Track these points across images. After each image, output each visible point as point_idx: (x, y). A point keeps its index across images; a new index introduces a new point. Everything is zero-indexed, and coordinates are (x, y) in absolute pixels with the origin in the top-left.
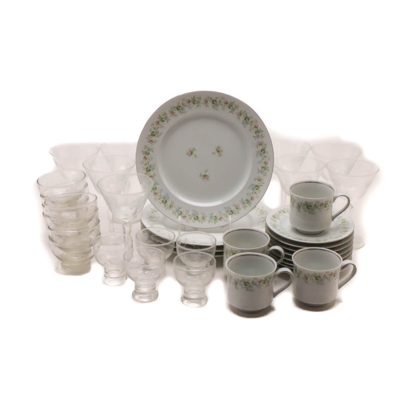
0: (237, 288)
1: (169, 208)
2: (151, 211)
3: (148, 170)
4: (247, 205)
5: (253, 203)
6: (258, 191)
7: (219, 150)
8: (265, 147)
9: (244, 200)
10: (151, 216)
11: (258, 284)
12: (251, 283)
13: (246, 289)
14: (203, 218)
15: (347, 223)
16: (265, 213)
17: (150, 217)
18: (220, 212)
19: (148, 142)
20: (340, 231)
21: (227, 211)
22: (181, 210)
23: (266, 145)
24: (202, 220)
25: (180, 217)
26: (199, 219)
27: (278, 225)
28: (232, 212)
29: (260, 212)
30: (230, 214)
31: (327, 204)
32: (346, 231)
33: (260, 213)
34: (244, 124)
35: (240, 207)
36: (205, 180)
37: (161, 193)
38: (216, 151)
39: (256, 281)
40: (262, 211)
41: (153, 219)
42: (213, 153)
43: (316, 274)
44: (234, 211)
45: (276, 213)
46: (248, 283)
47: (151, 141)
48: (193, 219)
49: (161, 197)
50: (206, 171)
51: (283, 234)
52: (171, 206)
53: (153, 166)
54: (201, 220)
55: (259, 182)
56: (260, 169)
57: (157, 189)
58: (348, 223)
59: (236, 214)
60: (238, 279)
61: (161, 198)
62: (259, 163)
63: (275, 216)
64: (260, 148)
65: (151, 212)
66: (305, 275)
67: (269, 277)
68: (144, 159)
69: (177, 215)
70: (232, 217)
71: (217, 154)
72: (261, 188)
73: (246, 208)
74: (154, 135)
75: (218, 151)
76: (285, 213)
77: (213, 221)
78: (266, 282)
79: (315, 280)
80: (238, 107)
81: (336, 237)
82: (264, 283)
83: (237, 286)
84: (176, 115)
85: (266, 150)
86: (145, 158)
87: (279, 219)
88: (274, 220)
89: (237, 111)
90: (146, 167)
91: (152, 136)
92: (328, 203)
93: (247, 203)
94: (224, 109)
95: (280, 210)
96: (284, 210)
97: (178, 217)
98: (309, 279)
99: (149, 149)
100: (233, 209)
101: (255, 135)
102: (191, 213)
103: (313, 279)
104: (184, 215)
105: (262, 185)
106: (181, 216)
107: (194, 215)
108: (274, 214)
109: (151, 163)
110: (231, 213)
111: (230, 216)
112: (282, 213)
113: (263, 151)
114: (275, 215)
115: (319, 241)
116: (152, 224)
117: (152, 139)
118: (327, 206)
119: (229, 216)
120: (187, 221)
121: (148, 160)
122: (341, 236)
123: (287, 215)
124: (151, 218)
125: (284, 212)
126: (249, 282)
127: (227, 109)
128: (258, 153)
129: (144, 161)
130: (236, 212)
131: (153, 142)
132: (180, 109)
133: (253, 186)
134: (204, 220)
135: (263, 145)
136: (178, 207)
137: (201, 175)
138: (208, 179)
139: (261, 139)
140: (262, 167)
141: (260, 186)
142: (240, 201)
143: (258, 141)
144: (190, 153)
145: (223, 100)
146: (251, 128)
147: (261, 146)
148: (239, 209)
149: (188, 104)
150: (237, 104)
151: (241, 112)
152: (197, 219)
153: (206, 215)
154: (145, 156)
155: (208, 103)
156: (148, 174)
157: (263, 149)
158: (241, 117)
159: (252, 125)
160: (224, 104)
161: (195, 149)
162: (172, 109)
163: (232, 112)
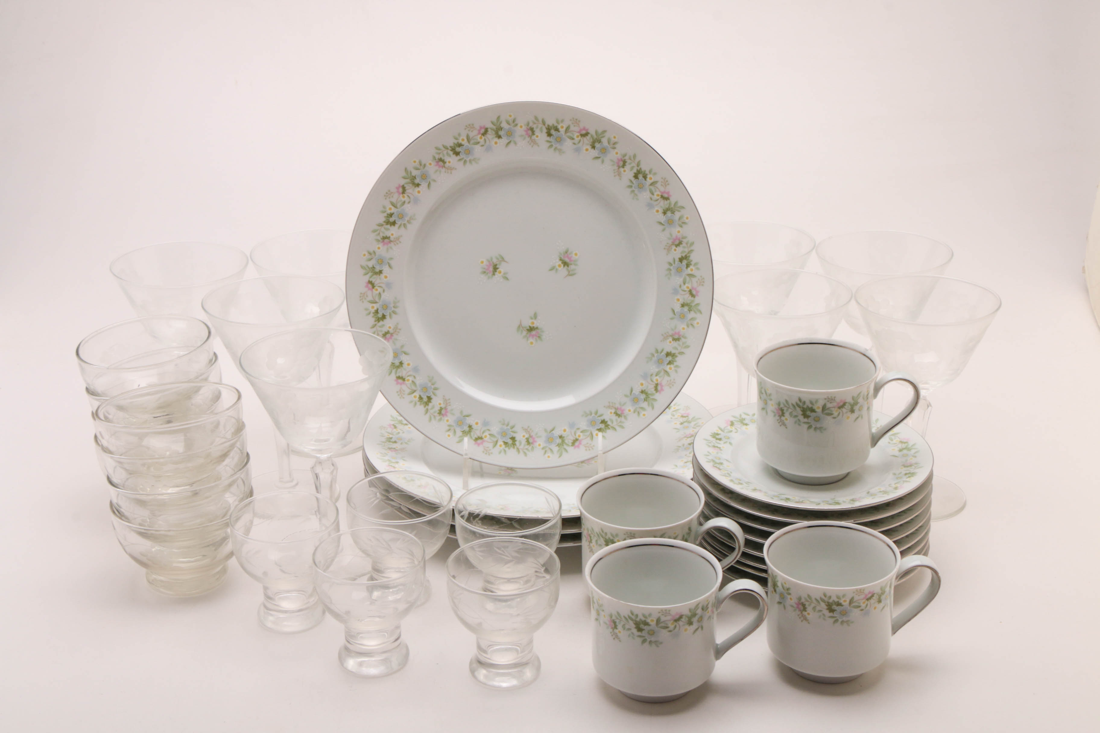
0: (616, 637)
1: (438, 418)
2: (393, 423)
3: (380, 315)
4: (645, 405)
5: (661, 399)
6: (673, 369)
7: (567, 260)
8: (691, 251)
9: (637, 391)
10: (391, 436)
11: (671, 627)
12: (653, 624)
13: (639, 640)
14: (528, 442)
15: (913, 451)
16: (693, 424)
17: (389, 440)
18: (572, 425)
19: (378, 241)
20: (895, 474)
21: (592, 423)
22: (470, 421)
23: (692, 244)
24: (527, 447)
25: (466, 439)
26: (517, 443)
27: (727, 460)
28: (605, 425)
29: (682, 420)
30: (600, 430)
31: (856, 403)
32: (912, 474)
33: (682, 424)
34: (633, 188)
35: (626, 412)
36: (531, 340)
37: (415, 377)
38: (560, 263)
39: (669, 618)
40: (685, 417)
41: (394, 446)
42: (552, 269)
43: (830, 597)
44: (609, 423)
45: (722, 427)
46: (646, 624)
47: (385, 239)
48: (502, 443)
49: (415, 388)
50: (535, 316)
51: (740, 486)
52: (442, 412)
53: (392, 305)
54: (521, 447)
55: (675, 344)
56: (678, 308)
57: (405, 365)
58: (916, 452)
59: (615, 429)
60: (618, 613)
61: (415, 391)
62: (675, 292)
63: (718, 434)
64: (677, 253)
65: (390, 425)
66: (800, 599)
67: (700, 606)
68: (367, 287)
69: (459, 433)
70: (603, 436)
71: (563, 271)
72: (680, 360)
73: (643, 413)
74: (394, 223)
75: (565, 264)
76: (746, 424)
77: (555, 449)
78: (695, 620)
79: (827, 613)
80: (615, 143)
81: (885, 492)
82: (690, 623)
83: (616, 631)
84: (451, 169)
85: (691, 258)
86: (371, 284)
87: (730, 444)
88: (717, 447)
89: (613, 155)
90: (373, 307)
91: (388, 226)
92: (860, 400)
93: (645, 400)
94: (578, 150)
95: (732, 419)
96: (744, 416)
97: (461, 441)
98: (809, 609)
99: (381, 261)
100: (608, 415)
101: (662, 218)
102: (495, 429)
103: (820, 611)
104: (478, 434)
105: (683, 350)
106: (471, 437)
107: (503, 433)
108: (715, 430)
109: (387, 296)
110: (602, 426)
111: (600, 434)
112: (738, 425)
113: (685, 262)
114: (720, 432)
115: (838, 503)
116: (393, 461)
117: (388, 234)
118: (856, 408)
119: (597, 435)
120: (487, 451)
121: (380, 290)
122: (896, 488)
123: (752, 429)
124: (390, 442)
125: (742, 422)
126: (649, 620)
127: (587, 150)
128: (672, 268)
129: (369, 293)
130: (615, 423)
131: (390, 242)
132: (462, 151)
133: (659, 354)
134: (530, 448)
135: (684, 244)
136: (461, 412)
137: (520, 327)
138: (539, 337)
139: (679, 229)
140: (684, 303)
141: (677, 354)
142: (626, 396)
143: (671, 235)
144: (491, 269)
145: (574, 126)
146: (651, 199)
147: (680, 249)
148: (623, 417)
149: (483, 138)
150: (615, 137)
151: (623, 157)
152: (512, 444)
153: (537, 434)
154: (371, 280)
155: (535, 136)
156: (380, 327)
157: (684, 255)
158: (625, 171)
159: (653, 193)
160: (578, 137)
161: (503, 259)
162: (439, 154)
163: (599, 157)
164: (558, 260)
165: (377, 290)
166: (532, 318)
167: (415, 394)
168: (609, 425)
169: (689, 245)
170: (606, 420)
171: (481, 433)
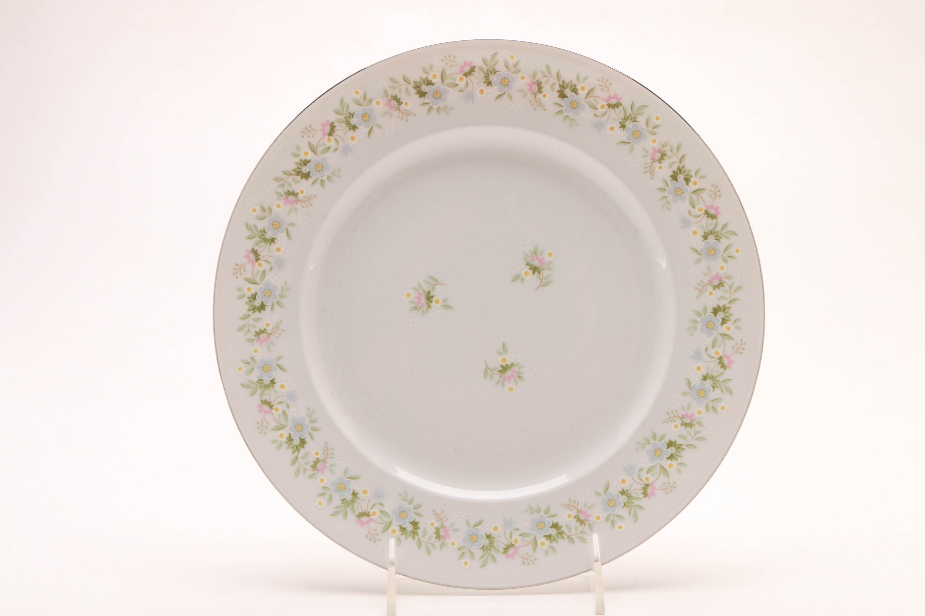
1: (728, 282)
3: (672, 451)
4: (500, 67)
6: (432, 74)
7: (423, 300)
8: (286, 173)
9: (494, 91)
14: (663, 157)
18: (599, 127)
21: (575, 107)
22: (699, 243)
23: (277, 180)
24: (669, 153)
26: (675, 168)
28: (564, 90)
30: (575, 91)
34: (278, 299)
35: (528, 80)
36: (547, 259)
37: (706, 350)
38: (433, 305)
42: (447, 307)
44: (557, 88)
47: (582, 519)
48: (690, 185)
49: (719, 338)
50: (517, 278)
52: (718, 284)
53: (649, 447)
54: (675, 159)
55: (403, 97)
56: (362, 131)
57: (703, 372)
59: (558, 75)
61: (723, 335)
62: (347, 150)
64: (303, 187)
68: (653, 494)
71: (439, 293)
72: (416, 75)
73: (510, 62)
74: (555, 526)
75: (429, 298)
80: (247, 363)
85: (294, 166)
86: (646, 491)
89: (262, 353)
90: (670, 466)
91: (564, 529)
93: (495, 72)
94: (292, 396)
99: (610, 503)
100: (550, 97)
101: (281, 238)
102: (682, 207)
104: (705, 220)
105: (402, 82)
107: (678, 194)
109: (644, 461)
110: (568, 92)
111: (578, 85)
113: (305, 170)
117: (573, 523)
121: (644, 476)
127: (282, 386)
128: (325, 178)
129: (658, 484)
130: (552, 81)
131: (579, 511)
132: (408, 522)
133: (431, 105)
134: (667, 149)
135: (287, 188)
136: (698, 261)
137: (544, 284)
138: (535, 253)
139: (274, 208)
140: (350, 130)
141: (413, 84)
142: (510, 97)
143: (290, 212)
144: (509, 373)
145: (268, 424)
146: (271, 269)
147: (296, 188)
148: (536, 79)
149: (371, 512)
150: (240, 369)
151: (254, 340)
152: (680, 173)
153: (645, 156)
154: (642, 496)
155: (318, 456)
156: (685, 438)
157: (298, 178)
158: (268, 325)
159: (263, 272)
160: (277, 409)
161: (486, 370)
162: (432, 544)
163: (278, 365)
164: (433, 309)
165: (647, 479)
166: (523, 279)
167: (726, 332)
168: (560, 86)
169: (282, 182)
170: (558, 94)
171: (701, 218)
